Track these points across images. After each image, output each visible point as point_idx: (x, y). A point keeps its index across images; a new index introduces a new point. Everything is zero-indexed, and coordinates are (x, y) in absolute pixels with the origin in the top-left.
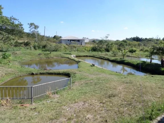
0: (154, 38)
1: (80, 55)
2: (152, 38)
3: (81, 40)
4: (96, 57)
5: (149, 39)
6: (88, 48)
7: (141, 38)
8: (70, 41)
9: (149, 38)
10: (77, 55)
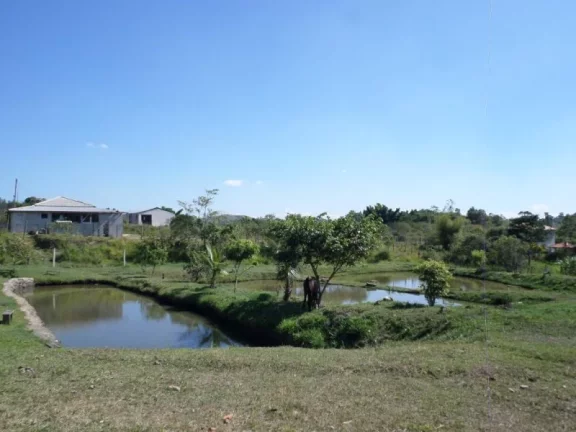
0: (440, 210)
1: (54, 278)
2: (428, 211)
3: (104, 213)
4: (123, 283)
5: (421, 215)
6: (121, 248)
7: (394, 210)
8: (50, 217)
9: (423, 211)
10: (45, 278)
